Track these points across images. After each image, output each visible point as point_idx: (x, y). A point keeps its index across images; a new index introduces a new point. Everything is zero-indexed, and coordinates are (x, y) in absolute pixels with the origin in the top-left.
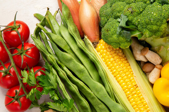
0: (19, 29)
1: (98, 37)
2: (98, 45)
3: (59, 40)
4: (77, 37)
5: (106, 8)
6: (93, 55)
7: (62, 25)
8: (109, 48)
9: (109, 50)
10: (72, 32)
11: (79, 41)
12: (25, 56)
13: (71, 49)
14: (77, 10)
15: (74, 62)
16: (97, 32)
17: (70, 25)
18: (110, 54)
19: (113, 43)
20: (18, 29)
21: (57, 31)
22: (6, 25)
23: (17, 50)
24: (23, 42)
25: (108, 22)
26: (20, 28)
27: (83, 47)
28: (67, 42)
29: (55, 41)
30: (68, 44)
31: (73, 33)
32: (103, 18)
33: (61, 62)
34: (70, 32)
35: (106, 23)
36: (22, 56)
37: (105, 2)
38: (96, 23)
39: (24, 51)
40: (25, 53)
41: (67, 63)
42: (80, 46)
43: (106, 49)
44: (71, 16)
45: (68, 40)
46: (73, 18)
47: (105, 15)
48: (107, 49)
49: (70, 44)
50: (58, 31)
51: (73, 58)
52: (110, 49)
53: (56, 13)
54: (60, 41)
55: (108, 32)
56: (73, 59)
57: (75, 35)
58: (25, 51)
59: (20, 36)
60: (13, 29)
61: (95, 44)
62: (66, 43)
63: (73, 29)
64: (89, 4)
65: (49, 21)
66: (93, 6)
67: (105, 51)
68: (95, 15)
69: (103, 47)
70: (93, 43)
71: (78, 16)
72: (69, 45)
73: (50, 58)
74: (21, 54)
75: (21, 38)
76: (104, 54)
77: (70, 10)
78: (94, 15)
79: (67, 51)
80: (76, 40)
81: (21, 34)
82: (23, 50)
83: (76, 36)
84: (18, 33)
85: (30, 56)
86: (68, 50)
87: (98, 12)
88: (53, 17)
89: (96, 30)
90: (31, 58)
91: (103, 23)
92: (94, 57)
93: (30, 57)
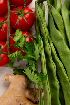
3: (58, 17)
7: (64, 5)
12: (22, 18)
15: (63, 42)
21: (58, 8)
23: (17, 9)
24: (25, 5)
33: (50, 37)
39: (22, 13)
40: (23, 15)
41: (56, 41)
45: (65, 21)
51: (64, 39)
62: (63, 23)
73: (44, 29)
74: (19, 14)
79: (60, 30)
82: (22, 11)
90: (26, 22)
93: (26, 20)
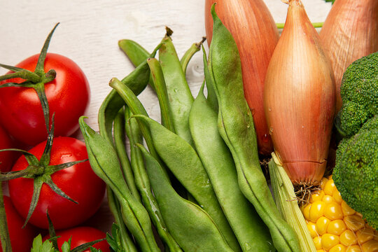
0: (52, 87)
1: (319, 168)
2: (315, 196)
3: (178, 152)
4: (241, 155)
5: (371, 71)
6: (288, 237)
7: (201, 99)
8: (353, 218)
9: (353, 228)
10: (229, 133)
11: (247, 171)
12: (48, 186)
13: (213, 193)
14: (266, 54)
15: (215, 243)
16: (318, 150)
17: (228, 105)
18: (354, 241)
19: (373, 213)
20: (47, 84)
21: (182, 114)
22: (13, 65)
23: (27, 158)
24: (51, 137)
25: (367, 125)
26: (54, 82)
27: (259, 196)
28: (206, 164)
29: (163, 155)
30: (205, 171)
31: (233, 139)
32: (350, 107)
33: (169, 232)
34: (223, 131)
35: (361, 125)
36: (38, 187)
37: (371, 43)
38: (321, 117)
39: (47, 169)
40: (51, 176)
41: (190, 241)
42: (248, 191)
43: (342, 219)
44: (239, 75)
45: (208, 160)
46: (244, 80)
47: (362, 95)
48: (347, 220)
49: (214, 173)
50: (184, 116)
51: (215, 229)
52: (355, 222)
53: (194, 50)
54: (179, 157)
55: (360, 167)
56: (212, 233)
57: (236, 145)
58: (50, 170)
59: (46, 111)
60: (29, 83)
61: (304, 192)
62: (201, 169)
63: (236, 125)
64: (312, 41)
65: (157, 76)
66: (323, 54)
67: (337, 225)
68: (326, 88)
69: (333, 209)
70: (297, 188)
71: (265, 77)
72: (208, 177)
73: (131, 214)
74: (37, 176)
75: (47, 120)
76: (332, 238)
77: (238, 52)
78: (321, 85)
79: (198, 198)
80: (238, 167)
81: (54, 104)
82: (46, 163)
83: (239, 150)
84: (42, 99)
85: (63, 190)
86: (203, 193)
87: (339, 75)
88: (180, 63)
89: (317, 142)
90: (66, 199)
91: (349, 125)
92: (292, 243)
93: (63, 193)
